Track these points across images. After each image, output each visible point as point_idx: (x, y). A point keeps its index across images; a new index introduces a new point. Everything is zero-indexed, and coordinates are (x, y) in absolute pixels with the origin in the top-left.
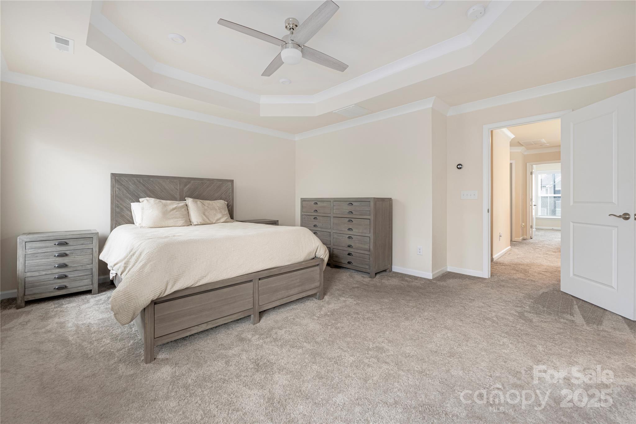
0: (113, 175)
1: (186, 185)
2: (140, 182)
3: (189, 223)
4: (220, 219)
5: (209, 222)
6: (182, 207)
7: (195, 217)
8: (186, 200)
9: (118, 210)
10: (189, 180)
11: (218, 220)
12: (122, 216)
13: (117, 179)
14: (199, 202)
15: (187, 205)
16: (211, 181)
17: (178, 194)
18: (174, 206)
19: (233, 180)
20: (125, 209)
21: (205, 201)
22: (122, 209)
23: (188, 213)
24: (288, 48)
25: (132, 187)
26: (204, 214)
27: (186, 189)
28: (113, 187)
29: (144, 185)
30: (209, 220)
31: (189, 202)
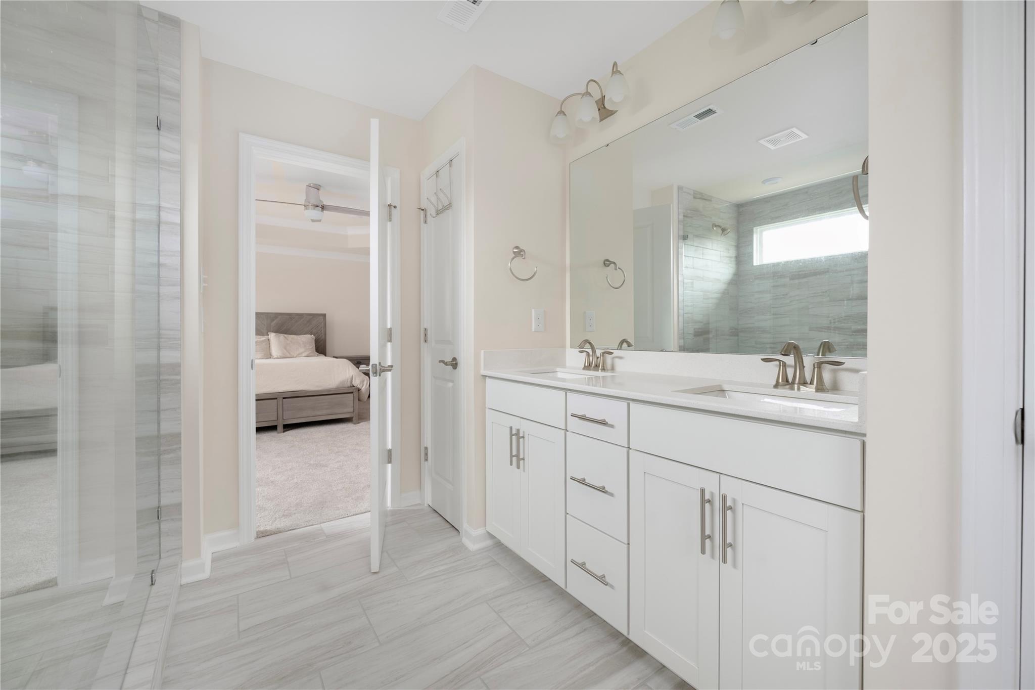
1: (273, 320)
3: (269, 356)
4: (302, 353)
5: (289, 355)
6: (263, 341)
7: (275, 350)
8: (268, 335)
10: (277, 315)
11: (299, 354)
14: (282, 336)
15: (269, 340)
16: (301, 316)
17: (265, 329)
19: (325, 314)
21: (289, 336)
23: (270, 346)
24: (308, 209)
26: (285, 349)
27: (273, 324)
30: (289, 353)
31: (272, 336)
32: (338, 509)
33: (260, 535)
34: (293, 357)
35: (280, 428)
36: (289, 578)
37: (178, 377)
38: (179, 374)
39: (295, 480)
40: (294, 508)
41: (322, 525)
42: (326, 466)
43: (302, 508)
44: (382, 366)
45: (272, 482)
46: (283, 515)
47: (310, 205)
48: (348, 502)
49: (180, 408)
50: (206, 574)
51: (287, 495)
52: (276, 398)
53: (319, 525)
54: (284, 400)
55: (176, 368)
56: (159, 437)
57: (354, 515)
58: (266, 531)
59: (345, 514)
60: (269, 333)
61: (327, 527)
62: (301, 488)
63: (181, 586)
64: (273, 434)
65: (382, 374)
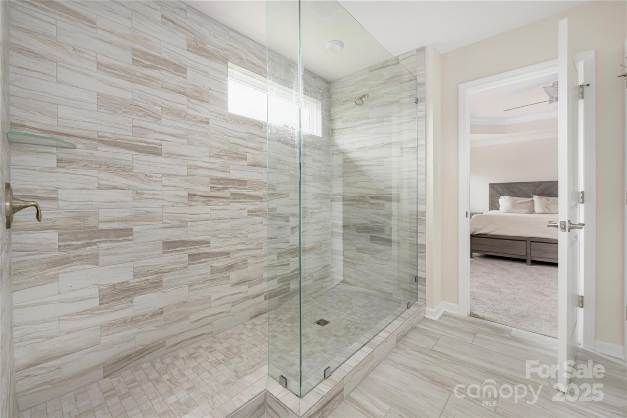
0: (490, 185)
1: (538, 187)
2: (505, 187)
3: (532, 211)
5: (548, 212)
6: (529, 202)
7: (537, 208)
8: (533, 197)
9: (492, 203)
10: (541, 183)
12: (495, 206)
13: (492, 186)
14: (544, 198)
15: (533, 201)
17: (531, 193)
18: (522, 201)
20: (496, 202)
22: (494, 202)
23: (533, 206)
24: (553, 103)
25: (500, 190)
26: (546, 207)
27: (538, 189)
28: (490, 190)
29: (507, 189)
30: (550, 211)
31: (536, 198)
32: (533, 325)
33: (472, 315)
34: (553, 214)
35: (529, 261)
36: (471, 343)
37: (424, 218)
38: (425, 216)
39: (516, 296)
40: (502, 311)
41: (513, 329)
42: (548, 296)
43: (507, 313)
44: (571, 224)
45: (500, 292)
46: (492, 312)
47: (554, 99)
48: (546, 325)
49: (425, 233)
50: (435, 318)
51: (504, 302)
52: (525, 241)
53: (511, 328)
54: (532, 243)
55: (424, 213)
56: (417, 244)
57: (542, 334)
58: (476, 315)
59: (535, 331)
60: (533, 196)
61: (515, 331)
62: (517, 302)
63: (424, 317)
64: (523, 265)
65: (572, 230)
